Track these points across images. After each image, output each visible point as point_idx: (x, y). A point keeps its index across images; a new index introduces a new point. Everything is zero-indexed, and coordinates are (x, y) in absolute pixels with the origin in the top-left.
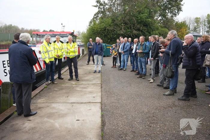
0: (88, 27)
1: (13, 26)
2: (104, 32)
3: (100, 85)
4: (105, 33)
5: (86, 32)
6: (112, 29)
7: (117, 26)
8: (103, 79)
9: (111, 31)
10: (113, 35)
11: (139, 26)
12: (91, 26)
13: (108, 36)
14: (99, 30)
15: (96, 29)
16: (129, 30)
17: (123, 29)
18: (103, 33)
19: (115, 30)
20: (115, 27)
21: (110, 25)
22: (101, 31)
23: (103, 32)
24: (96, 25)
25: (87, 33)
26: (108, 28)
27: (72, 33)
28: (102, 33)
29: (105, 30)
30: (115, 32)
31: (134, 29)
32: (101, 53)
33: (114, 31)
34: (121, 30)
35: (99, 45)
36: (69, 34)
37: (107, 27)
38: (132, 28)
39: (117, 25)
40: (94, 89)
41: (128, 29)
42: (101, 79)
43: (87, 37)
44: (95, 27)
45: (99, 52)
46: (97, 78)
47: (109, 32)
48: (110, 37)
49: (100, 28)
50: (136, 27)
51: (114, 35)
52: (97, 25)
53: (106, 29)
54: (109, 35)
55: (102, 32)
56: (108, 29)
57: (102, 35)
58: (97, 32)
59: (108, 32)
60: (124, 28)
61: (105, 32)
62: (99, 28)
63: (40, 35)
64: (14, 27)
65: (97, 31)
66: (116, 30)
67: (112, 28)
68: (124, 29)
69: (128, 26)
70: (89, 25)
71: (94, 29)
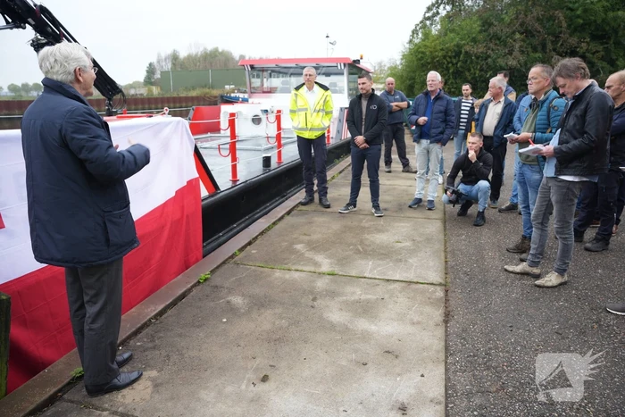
0: (407, 46)
1: (220, 50)
2: (455, 61)
3: (440, 293)
4: (457, 64)
5: (398, 63)
6: (480, 51)
7: (498, 42)
8: (453, 252)
9: (478, 58)
10: (481, 70)
11: (573, 41)
12: (416, 45)
13: (467, 74)
14: (440, 54)
15: (431, 52)
16: (537, 55)
17: (516, 53)
18: (450, 65)
19: (489, 56)
20: (491, 45)
21: (474, 40)
22: (445, 57)
23: (451, 62)
24: (431, 39)
25: (401, 64)
26: (467, 48)
27: (354, 61)
28: (448, 63)
29: (458, 54)
30: (489, 60)
31: (554, 50)
32: (442, 133)
33: (486, 59)
34: (510, 53)
35: (439, 103)
36: (345, 65)
37: (464, 44)
38: (550, 46)
39: (499, 39)
40: (410, 329)
41: (535, 50)
42: (445, 251)
43: (402, 76)
44: (428, 44)
45: (434, 130)
46: (429, 240)
47: (472, 62)
48: (472, 78)
49: (442, 50)
50: (562, 45)
51: (486, 72)
52: (433, 41)
53: (461, 52)
54: (469, 70)
55: (449, 60)
56: (466, 52)
57: (448, 69)
58: (432, 62)
59: (466, 61)
60: (521, 47)
61: (459, 61)
62: (439, 48)
63: (263, 70)
64: (222, 53)
65: (433, 58)
66: (492, 55)
67: (480, 49)
68: (522, 52)
69: (535, 41)
70: (411, 41)
71: (423, 53)
